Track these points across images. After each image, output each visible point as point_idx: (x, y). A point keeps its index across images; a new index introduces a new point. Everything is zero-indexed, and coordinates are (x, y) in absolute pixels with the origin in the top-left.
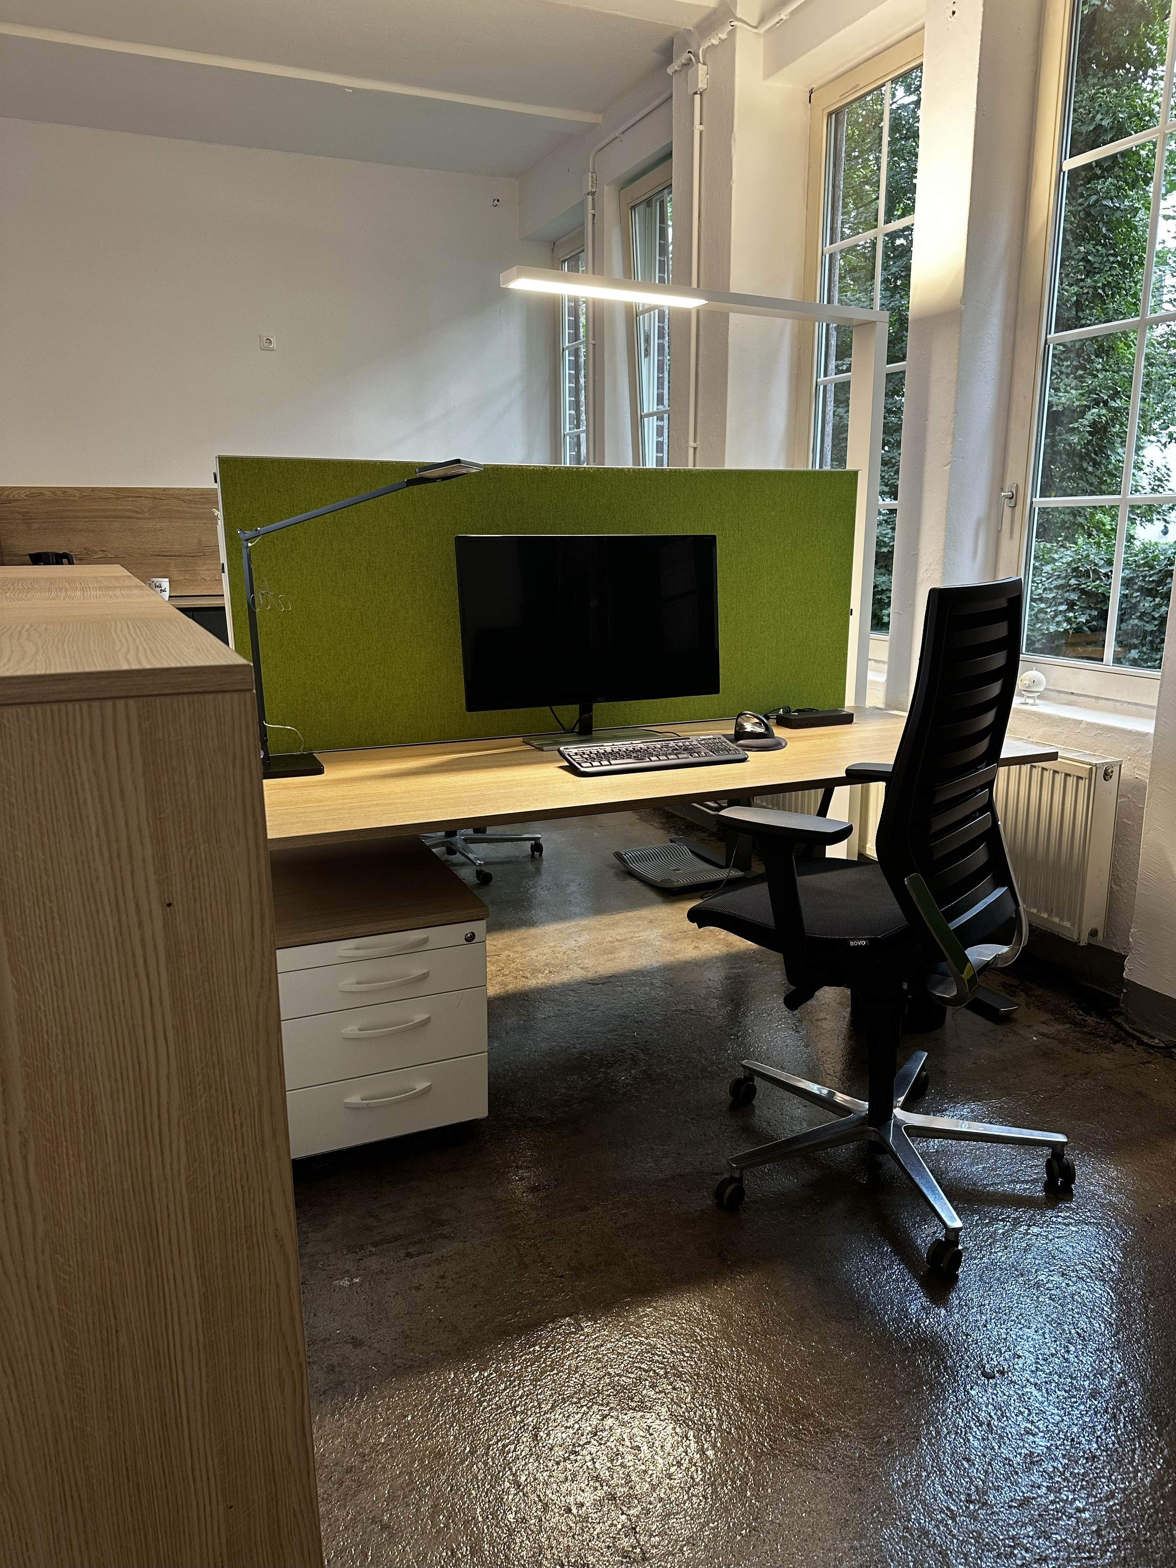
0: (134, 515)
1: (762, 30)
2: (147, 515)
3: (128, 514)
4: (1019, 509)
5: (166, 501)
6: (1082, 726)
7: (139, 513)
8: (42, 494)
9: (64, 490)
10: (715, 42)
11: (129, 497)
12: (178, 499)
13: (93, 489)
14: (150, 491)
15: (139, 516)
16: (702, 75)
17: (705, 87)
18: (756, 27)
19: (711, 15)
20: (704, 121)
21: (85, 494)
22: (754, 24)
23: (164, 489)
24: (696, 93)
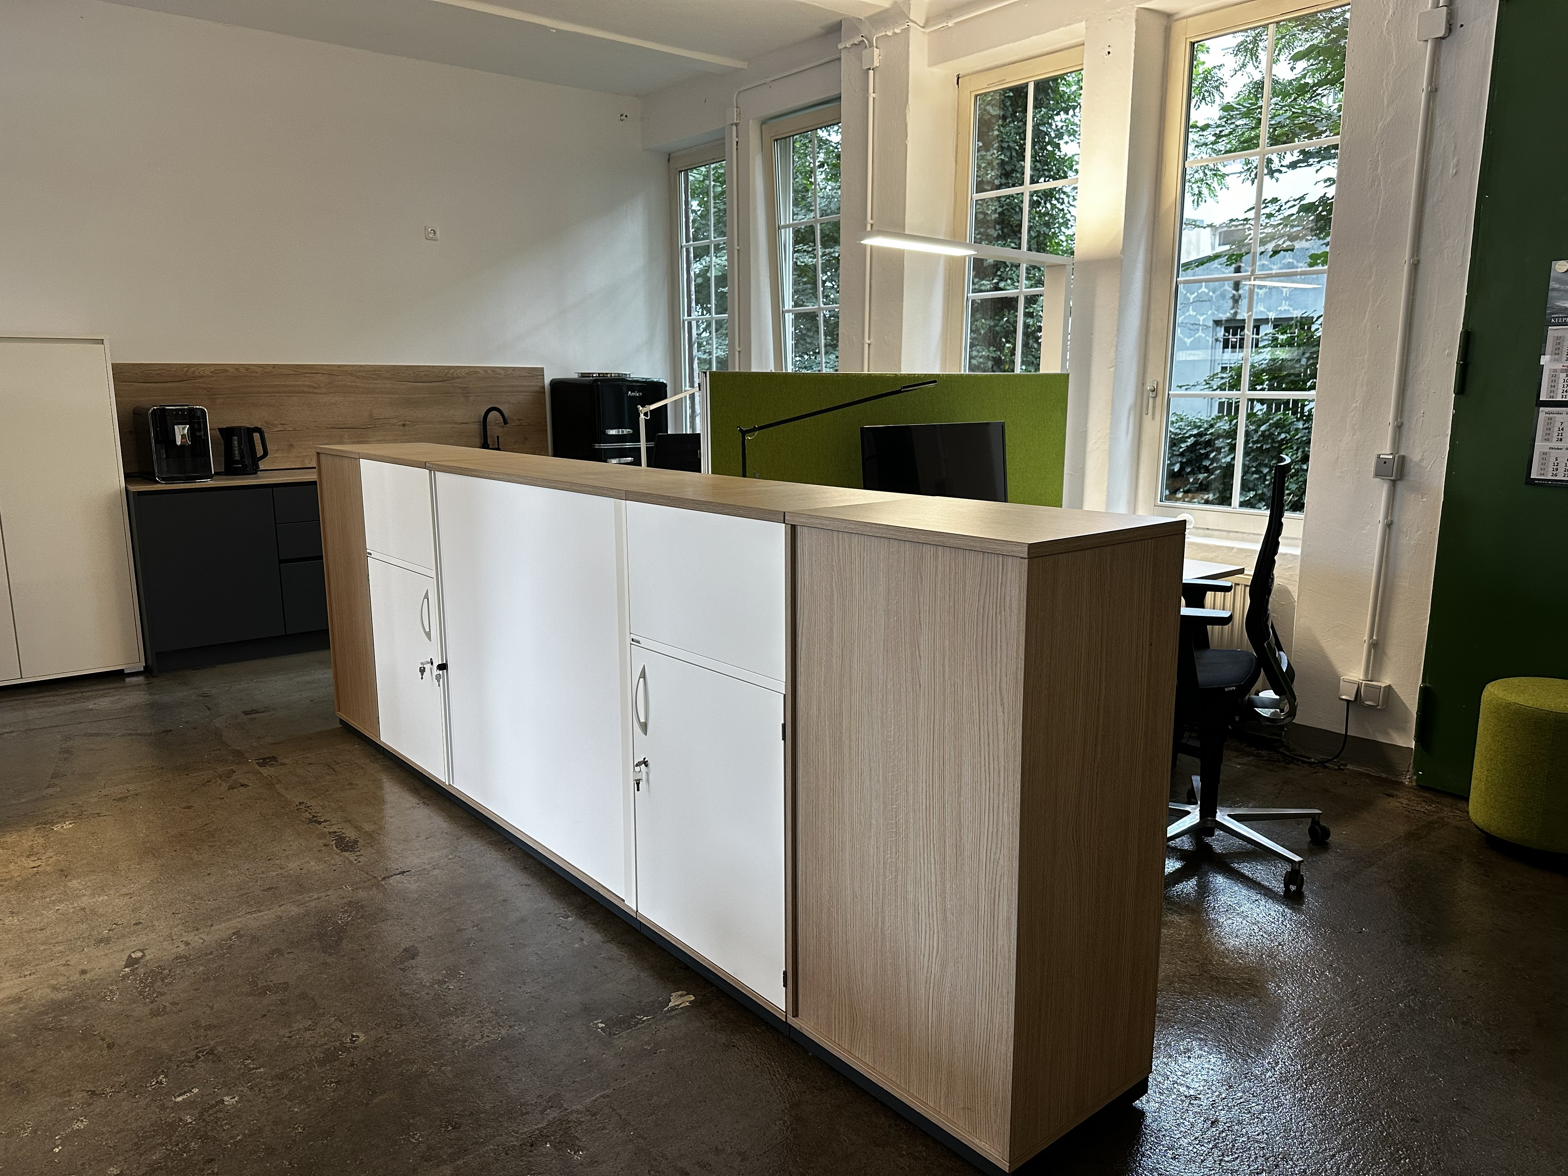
0: (311, 390)
1: (928, 30)
2: (324, 390)
3: (306, 389)
4: (1159, 399)
5: (341, 378)
6: (1234, 551)
7: (316, 388)
8: (226, 371)
9: (247, 367)
10: (890, 33)
11: (307, 373)
12: (352, 375)
13: (274, 366)
14: (326, 367)
15: (317, 391)
16: (877, 57)
17: (878, 65)
18: (923, 27)
19: (883, 12)
20: (876, 91)
21: (267, 371)
22: (922, 25)
23: (339, 366)
24: (870, 69)
